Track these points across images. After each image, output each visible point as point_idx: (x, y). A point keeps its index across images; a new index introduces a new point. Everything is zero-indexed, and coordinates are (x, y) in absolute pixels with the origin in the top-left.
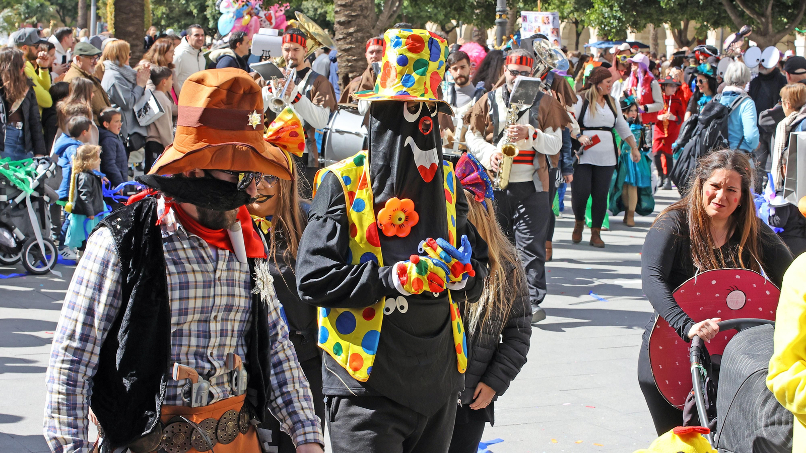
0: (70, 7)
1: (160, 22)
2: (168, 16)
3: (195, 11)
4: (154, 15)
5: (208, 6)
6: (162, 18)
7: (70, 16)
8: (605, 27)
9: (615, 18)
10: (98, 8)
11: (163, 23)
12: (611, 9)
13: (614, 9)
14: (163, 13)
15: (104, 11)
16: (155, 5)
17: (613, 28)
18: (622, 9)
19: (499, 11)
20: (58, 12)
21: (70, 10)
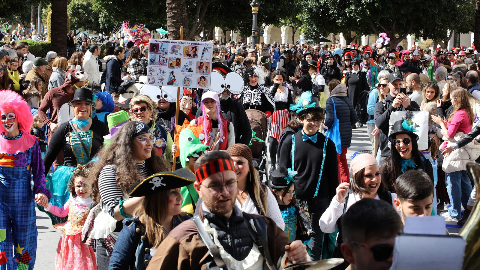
0: (27, 16)
1: (75, 25)
2: (78, 22)
3: (93, 20)
4: (71, 21)
5: (100, 17)
6: (75, 23)
7: (26, 21)
8: (308, 36)
9: (313, 31)
10: (41, 18)
11: (76, 26)
12: (312, 27)
13: (313, 26)
14: (76, 21)
15: (45, 20)
16: (72, 16)
17: (313, 36)
18: (317, 26)
19: (253, 31)
20: (20, 19)
21: (26, 18)
